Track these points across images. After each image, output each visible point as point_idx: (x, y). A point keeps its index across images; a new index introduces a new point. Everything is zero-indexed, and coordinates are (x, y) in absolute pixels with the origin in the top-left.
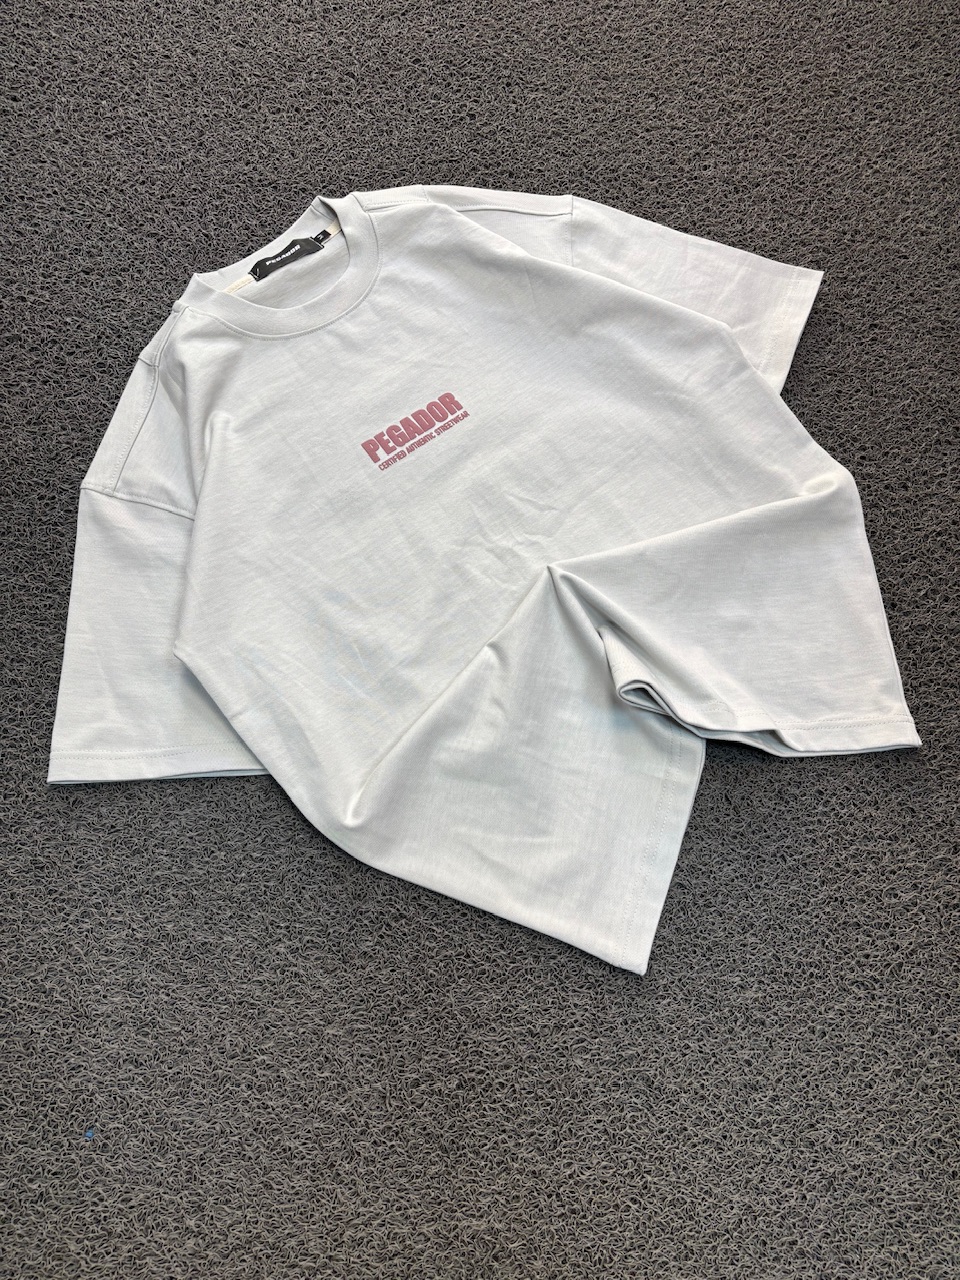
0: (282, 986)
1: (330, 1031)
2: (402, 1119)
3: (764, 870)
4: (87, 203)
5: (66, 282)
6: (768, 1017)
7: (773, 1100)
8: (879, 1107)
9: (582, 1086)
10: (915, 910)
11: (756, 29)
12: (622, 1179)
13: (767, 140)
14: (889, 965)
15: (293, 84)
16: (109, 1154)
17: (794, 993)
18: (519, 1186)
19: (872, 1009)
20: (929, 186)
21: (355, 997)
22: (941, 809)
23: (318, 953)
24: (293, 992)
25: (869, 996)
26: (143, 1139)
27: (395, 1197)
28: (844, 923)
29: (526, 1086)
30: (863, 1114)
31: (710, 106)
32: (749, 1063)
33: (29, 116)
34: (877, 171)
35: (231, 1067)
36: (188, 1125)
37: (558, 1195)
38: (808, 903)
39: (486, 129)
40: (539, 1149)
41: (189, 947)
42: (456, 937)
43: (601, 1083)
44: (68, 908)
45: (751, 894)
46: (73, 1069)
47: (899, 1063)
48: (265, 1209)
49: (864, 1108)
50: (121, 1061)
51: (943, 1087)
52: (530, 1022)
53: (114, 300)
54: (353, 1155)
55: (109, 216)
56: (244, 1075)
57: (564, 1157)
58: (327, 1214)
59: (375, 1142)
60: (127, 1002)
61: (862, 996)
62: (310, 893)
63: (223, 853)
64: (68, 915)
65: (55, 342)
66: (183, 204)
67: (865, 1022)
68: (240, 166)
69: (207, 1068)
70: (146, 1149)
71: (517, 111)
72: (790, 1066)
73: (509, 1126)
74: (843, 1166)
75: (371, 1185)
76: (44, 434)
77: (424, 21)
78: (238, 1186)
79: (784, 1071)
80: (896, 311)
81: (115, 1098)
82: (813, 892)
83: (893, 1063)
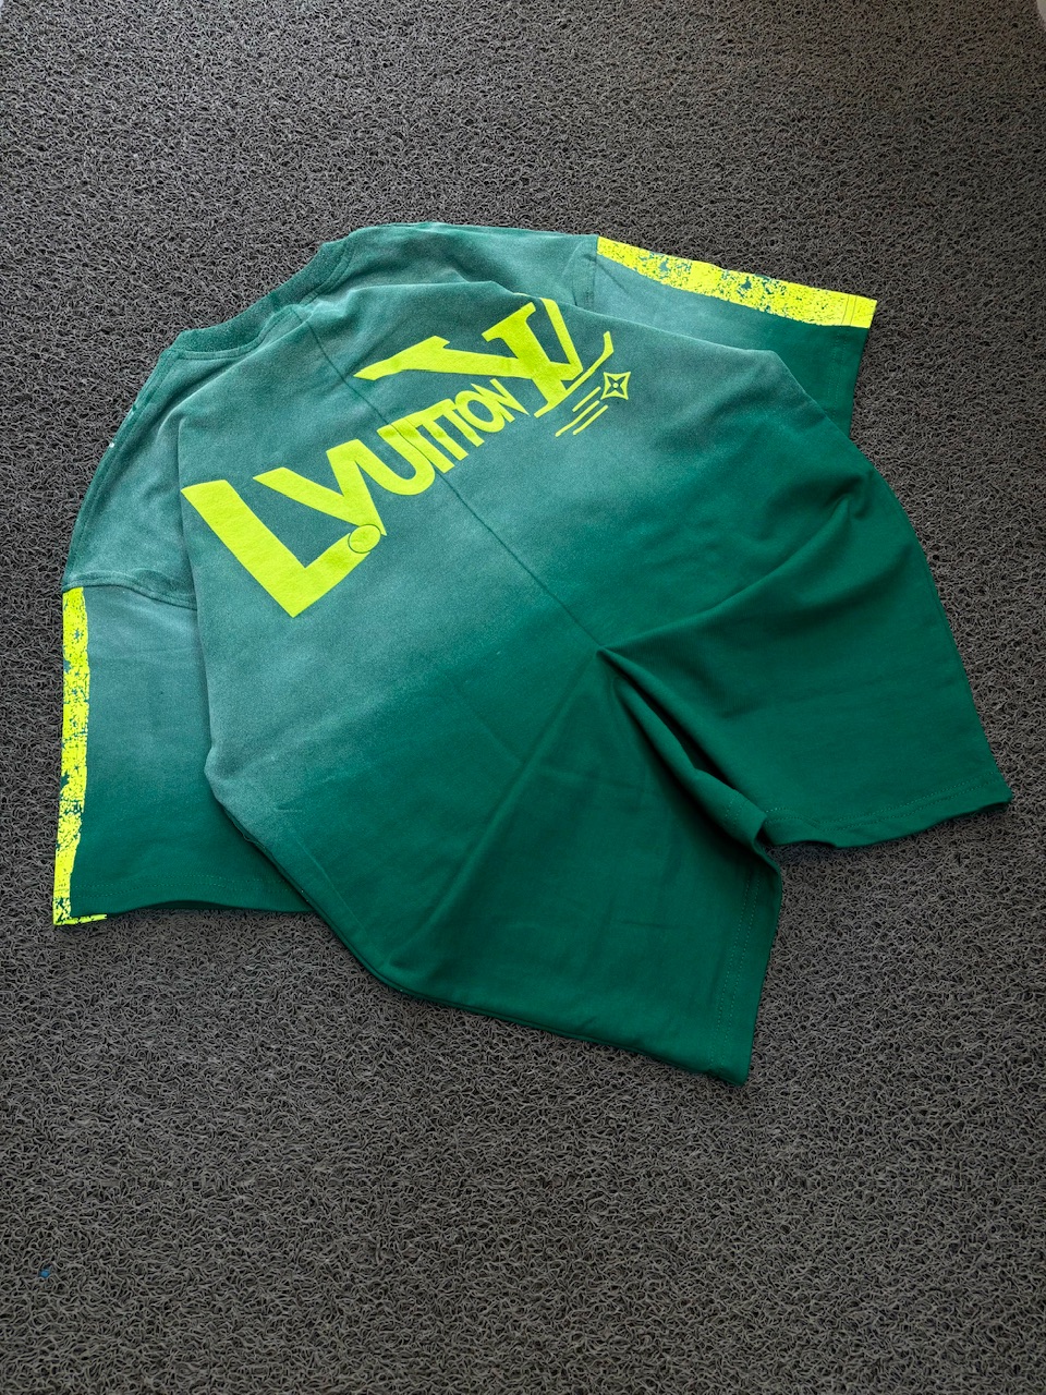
0: (269, 1116)
1: (318, 1168)
2: (392, 1275)
3: (810, 1008)
4: (113, 260)
5: (85, 340)
6: (810, 1176)
7: (812, 1272)
8: (932, 1285)
9: (596, 1247)
10: (980, 1063)
11: (831, 98)
12: (638, 1357)
13: (840, 217)
14: (948, 1124)
15: (337, 143)
16: (66, 1296)
17: (840, 1150)
18: (519, 1360)
19: (928, 1173)
20: (1015, 268)
21: (349, 1132)
22: (1011, 949)
23: (310, 1082)
24: (279, 1124)
25: (925, 1157)
26: (104, 1282)
27: (380, 1365)
28: (900, 1074)
29: (535, 1245)
30: (915, 1292)
31: (778, 179)
32: (786, 1230)
33: (56, 166)
34: (957, 252)
35: (206, 1206)
36: (153, 1269)
37: (563, 1372)
38: (860, 1048)
39: (540, 196)
40: (545, 1318)
41: (168, 1068)
42: (465, 1071)
43: (618, 1245)
44: (39, 1018)
45: (796, 1035)
46: (32, 1200)
47: (957, 1237)
48: (233, 1369)
49: (915, 1286)
50: (85, 1193)
51: (1005, 1266)
52: (541, 1170)
53: (134, 361)
54: (334, 1313)
55: (134, 273)
56: (219, 1217)
57: (573, 1328)
58: (302, 1380)
59: (360, 1300)
60: (96, 1126)
61: (917, 1156)
62: (306, 1014)
63: (214, 965)
64: (39, 1025)
65: (68, 403)
66: (214, 263)
67: (919, 1189)
68: (277, 224)
69: (179, 1206)
70: (105, 1292)
71: (573, 176)
72: (833, 1235)
73: (512, 1288)
74: (889, 1352)
75: (353, 1348)
76: (50, 501)
77: (479, 80)
78: (204, 1341)
79: (826, 1240)
80: (977, 401)
81: (75, 1233)
82: (866, 1036)
83: (950, 1236)
